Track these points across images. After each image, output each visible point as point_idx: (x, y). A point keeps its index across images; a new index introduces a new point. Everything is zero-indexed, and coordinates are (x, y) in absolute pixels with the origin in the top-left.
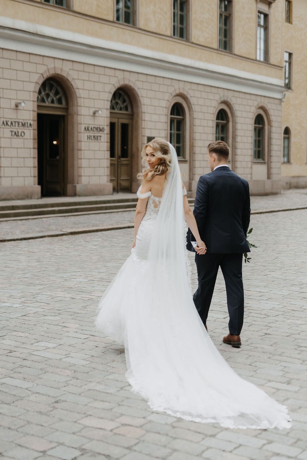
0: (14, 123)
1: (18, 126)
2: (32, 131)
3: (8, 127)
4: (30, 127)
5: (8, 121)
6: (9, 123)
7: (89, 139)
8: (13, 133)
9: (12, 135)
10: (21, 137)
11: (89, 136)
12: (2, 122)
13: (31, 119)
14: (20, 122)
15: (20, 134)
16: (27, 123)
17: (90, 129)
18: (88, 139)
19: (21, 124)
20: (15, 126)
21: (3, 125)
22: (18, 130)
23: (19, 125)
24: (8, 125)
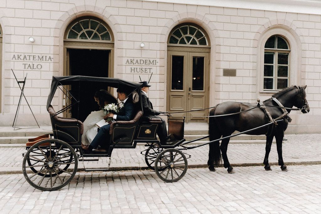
0: (28, 58)
1: (33, 60)
2: (52, 65)
3: (20, 60)
4: (50, 60)
5: (21, 55)
6: (22, 57)
7: (133, 71)
8: (27, 66)
9: (25, 68)
10: (37, 69)
11: (133, 69)
12: (12, 56)
13: (52, 52)
14: (36, 56)
15: (35, 67)
16: (46, 57)
17: (135, 62)
18: (131, 72)
19: (37, 58)
20: (30, 60)
21: (14, 59)
22: (33, 63)
23: (35, 59)
24: (21, 59)
